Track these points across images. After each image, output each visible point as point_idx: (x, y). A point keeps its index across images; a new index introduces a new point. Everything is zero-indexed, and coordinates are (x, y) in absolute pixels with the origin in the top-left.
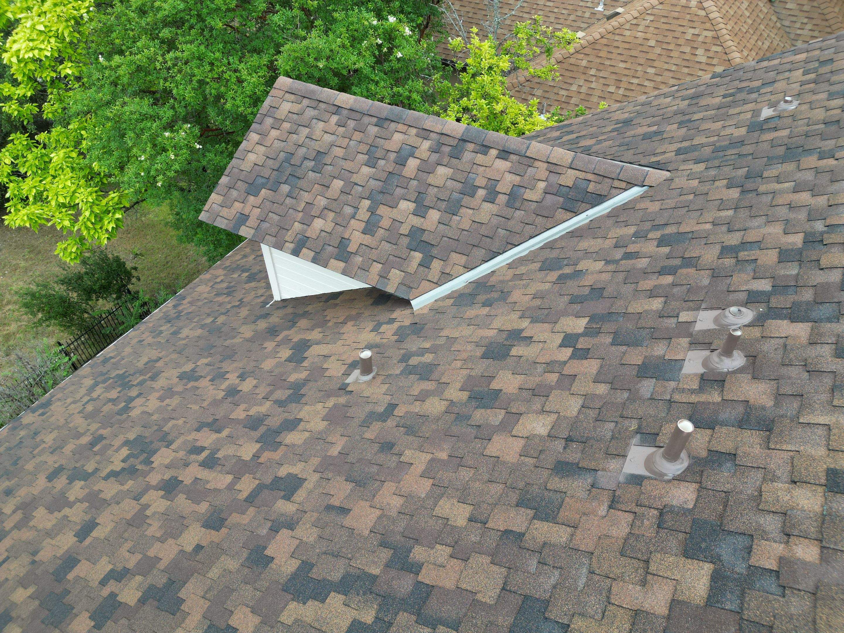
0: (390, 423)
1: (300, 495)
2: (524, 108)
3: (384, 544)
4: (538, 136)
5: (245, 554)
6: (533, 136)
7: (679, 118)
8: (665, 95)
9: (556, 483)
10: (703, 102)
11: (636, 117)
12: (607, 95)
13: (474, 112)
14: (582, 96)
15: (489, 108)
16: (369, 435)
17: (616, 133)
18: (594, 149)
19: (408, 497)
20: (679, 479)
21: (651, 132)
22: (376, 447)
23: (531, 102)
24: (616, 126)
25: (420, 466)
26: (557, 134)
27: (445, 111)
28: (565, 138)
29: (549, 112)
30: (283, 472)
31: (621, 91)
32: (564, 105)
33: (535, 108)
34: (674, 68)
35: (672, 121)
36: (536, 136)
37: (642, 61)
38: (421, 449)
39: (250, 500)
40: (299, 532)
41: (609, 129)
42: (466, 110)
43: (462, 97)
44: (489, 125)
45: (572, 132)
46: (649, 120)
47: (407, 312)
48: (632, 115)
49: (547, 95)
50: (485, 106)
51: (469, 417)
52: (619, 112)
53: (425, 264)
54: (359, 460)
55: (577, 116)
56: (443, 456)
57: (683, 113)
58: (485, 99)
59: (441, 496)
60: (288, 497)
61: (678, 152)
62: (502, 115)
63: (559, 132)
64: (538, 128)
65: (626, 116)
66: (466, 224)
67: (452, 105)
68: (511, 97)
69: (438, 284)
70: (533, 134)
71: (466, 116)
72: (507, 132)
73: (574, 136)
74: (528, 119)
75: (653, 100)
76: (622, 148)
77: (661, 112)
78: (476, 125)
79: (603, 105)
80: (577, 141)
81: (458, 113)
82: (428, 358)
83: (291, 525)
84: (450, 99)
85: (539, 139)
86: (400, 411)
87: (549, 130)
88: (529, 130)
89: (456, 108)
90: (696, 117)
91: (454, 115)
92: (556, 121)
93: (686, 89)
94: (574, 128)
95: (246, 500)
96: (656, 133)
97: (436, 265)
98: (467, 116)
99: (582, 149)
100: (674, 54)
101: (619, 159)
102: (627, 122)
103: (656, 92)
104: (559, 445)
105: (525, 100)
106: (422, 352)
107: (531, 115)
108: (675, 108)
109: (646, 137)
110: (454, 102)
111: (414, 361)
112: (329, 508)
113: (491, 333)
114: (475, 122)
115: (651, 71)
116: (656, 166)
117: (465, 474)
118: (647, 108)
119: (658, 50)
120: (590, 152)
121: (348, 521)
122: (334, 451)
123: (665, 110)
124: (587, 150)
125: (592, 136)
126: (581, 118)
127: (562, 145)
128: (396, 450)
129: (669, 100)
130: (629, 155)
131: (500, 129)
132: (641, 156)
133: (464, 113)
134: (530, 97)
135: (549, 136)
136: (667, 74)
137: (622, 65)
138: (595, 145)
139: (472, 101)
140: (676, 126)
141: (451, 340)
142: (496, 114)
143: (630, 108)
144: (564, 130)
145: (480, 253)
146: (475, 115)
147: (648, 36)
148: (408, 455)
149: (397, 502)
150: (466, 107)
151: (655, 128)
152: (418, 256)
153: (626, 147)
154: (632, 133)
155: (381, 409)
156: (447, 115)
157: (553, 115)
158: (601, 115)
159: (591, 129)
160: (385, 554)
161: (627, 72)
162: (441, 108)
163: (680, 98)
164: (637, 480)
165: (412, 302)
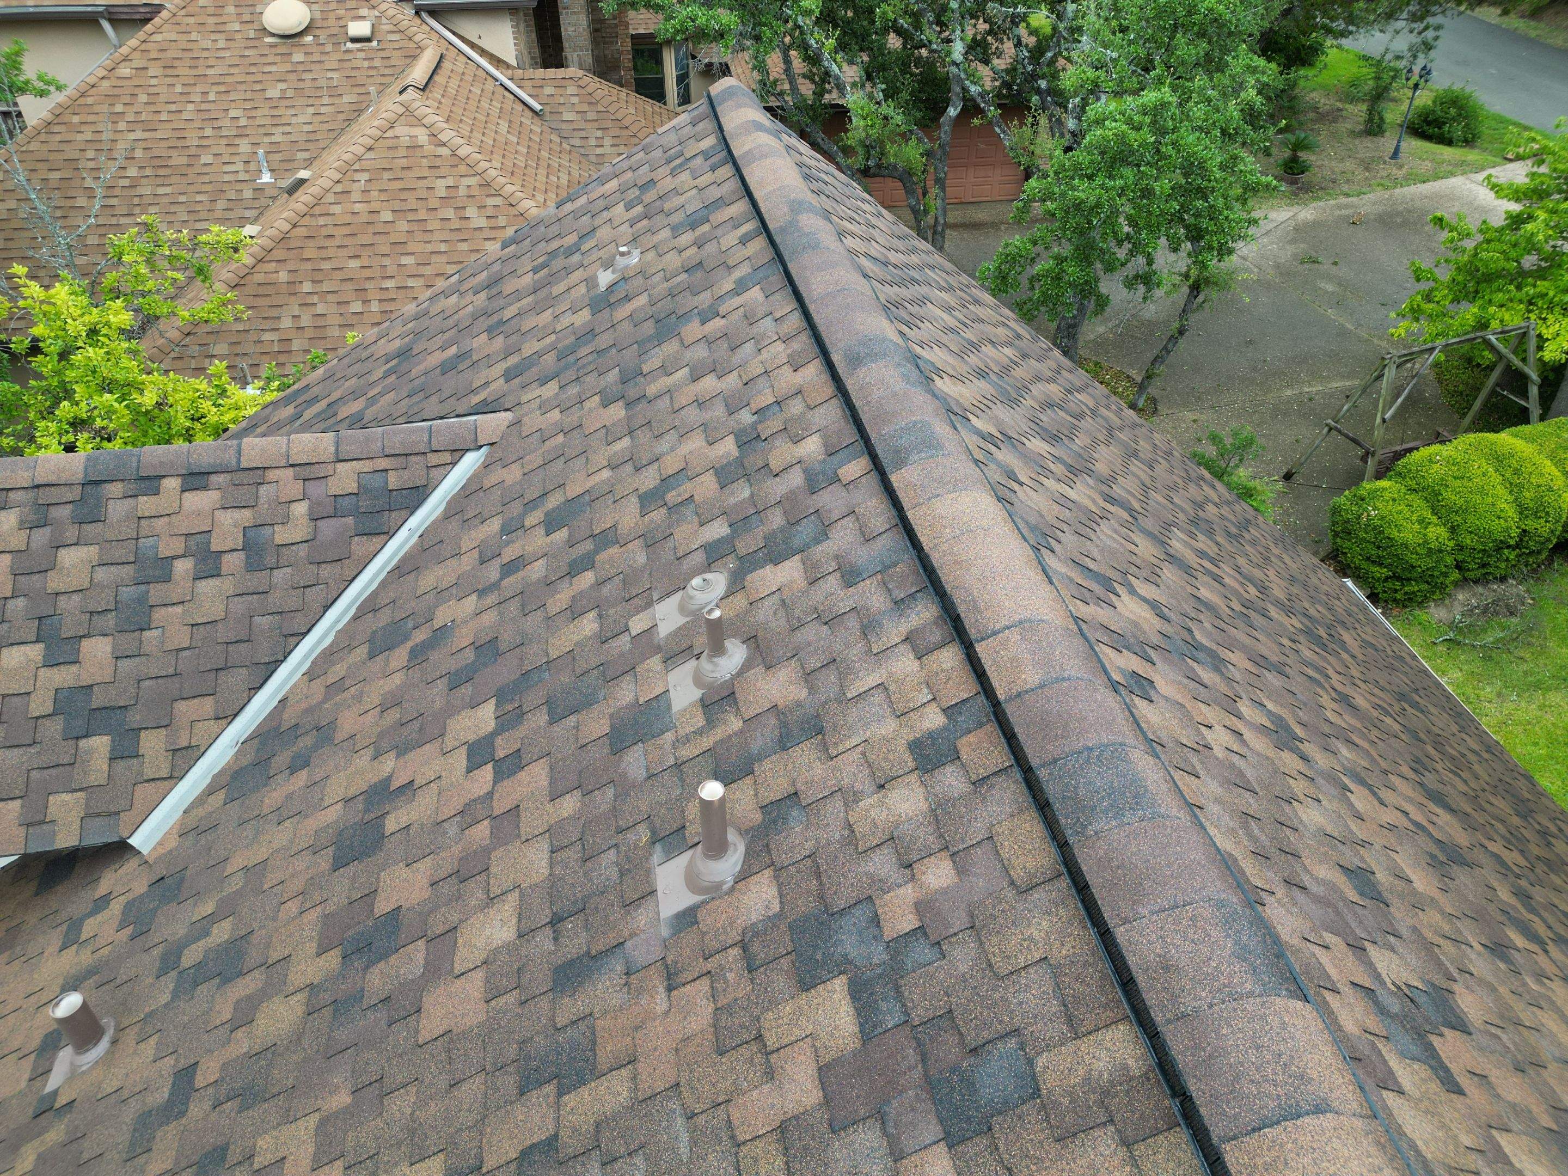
0: (197, 1109)
2: (203, 385)
4: (255, 426)
6: (246, 429)
7: (483, 323)
8: (446, 294)
9: (569, 1008)
10: (509, 286)
11: (414, 342)
12: (354, 319)
13: (99, 423)
14: (310, 333)
15: (127, 406)
16: (158, 1165)
17: (394, 377)
18: (369, 414)
20: (743, 877)
21: (451, 358)
23: (212, 370)
24: (388, 366)
25: (302, 1153)
26: (290, 410)
27: (32, 439)
28: (308, 414)
29: (258, 377)
31: (375, 307)
32: (282, 359)
33: (225, 378)
34: (443, 247)
35: (475, 330)
36: (252, 426)
37: (385, 249)
38: (289, 1118)
41: (379, 373)
42: (77, 424)
43: (56, 403)
44: (144, 436)
45: (315, 400)
46: (439, 341)
47: (131, 865)
48: (406, 340)
49: (239, 350)
50: (116, 405)
51: (359, 996)
52: (383, 341)
53: (124, 752)
55: (314, 368)
57: (486, 314)
58: (111, 392)
61: (509, 376)
62: (161, 410)
63: (293, 405)
64: (250, 412)
65: (397, 343)
66: (181, 637)
67: (41, 424)
68: (167, 372)
69: (175, 777)
70: (244, 424)
71: (83, 436)
72: (189, 436)
73: (323, 404)
74: (220, 401)
75: (429, 306)
76: (416, 399)
77: (451, 322)
78: (117, 445)
79: (352, 337)
80: (330, 412)
81: (60, 435)
82: (222, 932)
84: (32, 415)
85: (259, 430)
86: (208, 1073)
87: (271, 407)
88: (234, 421)
89: (53, 427)
90: (508, 313)
91: (55, 442)
92: (279, 390)
93: (474, 275)
94: (316, 391)
96: (460, 357)
97: (151, 742)
98: (86, 435)
99: (347, 421)
100: (434, 225)
101: (419, 417)
102: (404, 354)
103: (428, 293)
104: (544, 940)
105: (200, 371)
106: (202, 928)
107: (223, 393)
108: (470, 308)
109: (447, 368)
110: (44, 418)
111: (191, 957)
113: (333, 814)
114: (109, 440)
115: (408, 260)
116: (486, 408)
117: (401, 1104)
118: (425, 322)
119: (403, 226)
120: (364, 422)
123: (456, 317)
124: (357, 422)
125: (355, 395)
126: (321, 371)
127: (308, 427)
128: (235, 1154)
129: (454, 298)
130: (433, 406)
131: (172, 437)
132: (452, 401)
133: (75, 431)
134: (207, 360)
135: (276, 419)
136: (435, 259)
137: (354, 264)
138: (366, 408)
139: (83, 404)
140: (484, 336)
141: (255, 872)
142: (147, 412)
143: (398, 329)
144: (299, 401)
145: (236, 679)
146: (103, 428)
147: (375, 206)
148: (267, 1147)
150: (75, 418)
151: (453, 350)
152: (100, 744)
153: (421, 395)
154: (421, 367)
156: (40, 447)
157: (268, 380)
158: (353, 356)
159: (348, 384)
161: (367, 273)
162: (19, 437)
163: (470, 292)
164: (687, 918)
165: (134, 841)
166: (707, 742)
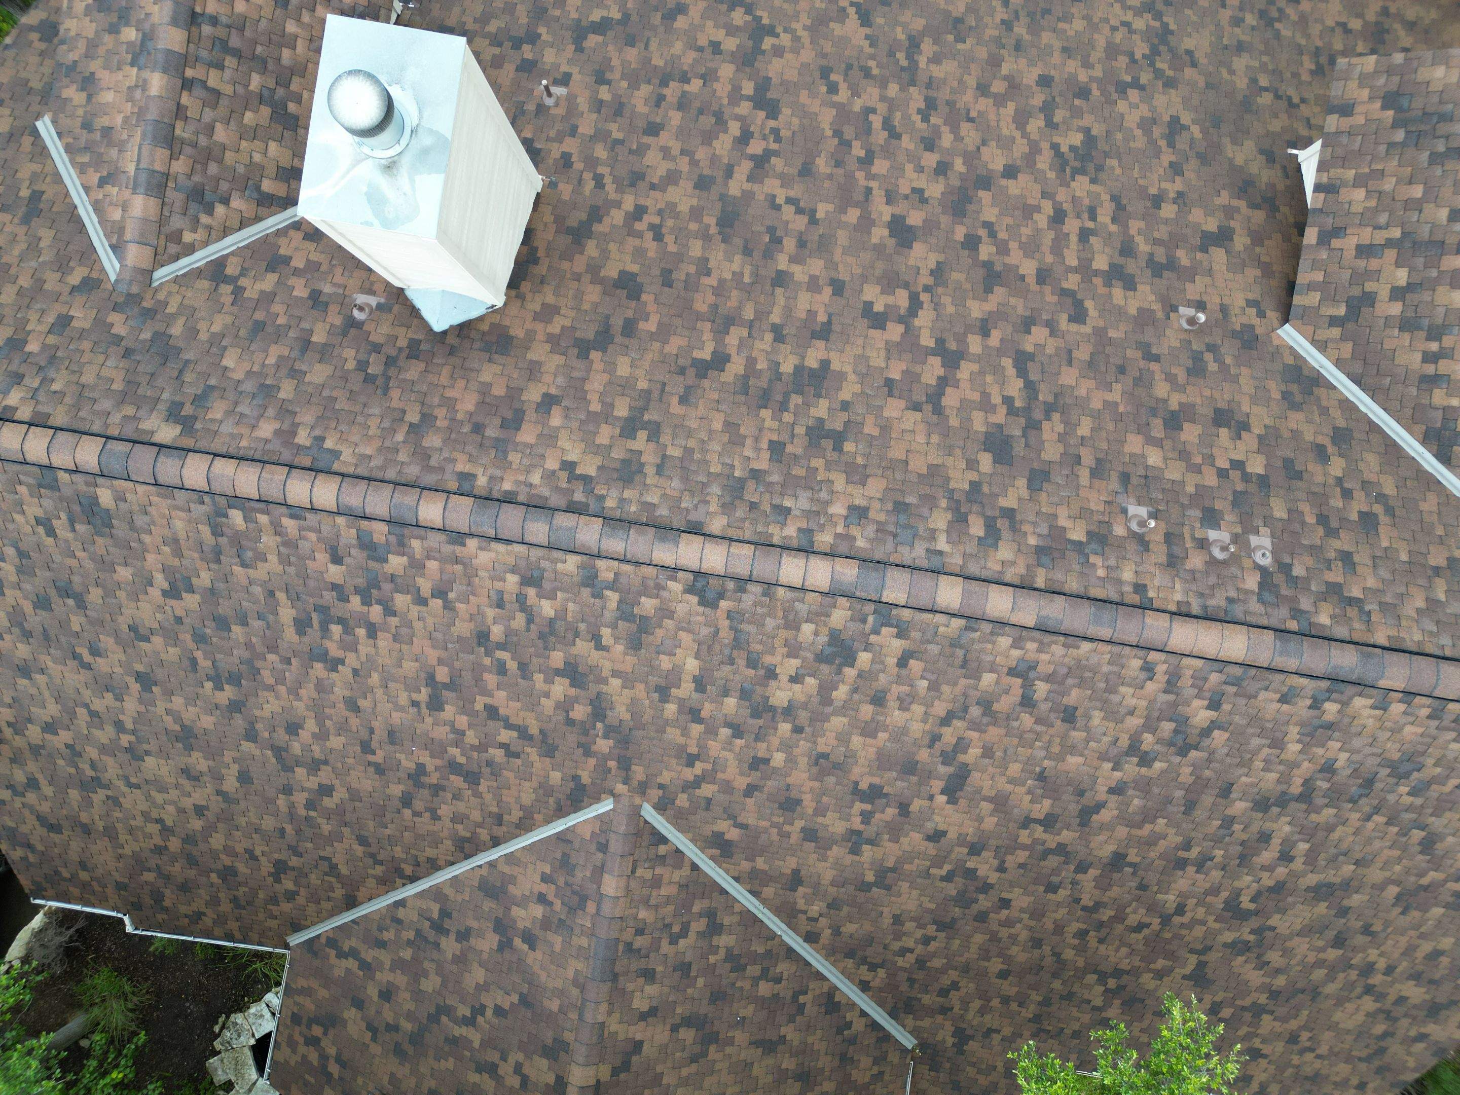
0: (1142, 364)
1: (1074, 327)
3: (1056, 396)
5: (1028, 313)
9: (1114, 476)
16: (1130, 353)
19: (1088, 398)
20: (1129, 529)
22: (1120, 362)
25: (1110, 397)
30: (1089, 304)
38: (1124, 393)
39: (1064, 293)
40: (1051, 341)
47: (1276, 323)
51: (1155, 416)
53: (1334, 321)
54: (1108, 356)
56: (1121, 409)
59: (1092, 417)
60: (1071, 319)
69: (1313, 342)
82: (1213, 367)
83: (1053, 333)
86: (1154, 366)
95: (1062, 289)
97: (1336, 332)
104: (1141, 472)
106: (1219, 360)
111: (1209, 357)
112: (1070, 352)
117: (1111, 426)
121: (1064, 369)
122: (1112, 334)
128: (1121, 377)
148: (1117, 387)
149: (1083, 392)
152: (1342, 311)
155: (1154, 350)
160: (1050, 399)
164: (1125, 511)
165: (1287, 326)
166: (1187, 536)
